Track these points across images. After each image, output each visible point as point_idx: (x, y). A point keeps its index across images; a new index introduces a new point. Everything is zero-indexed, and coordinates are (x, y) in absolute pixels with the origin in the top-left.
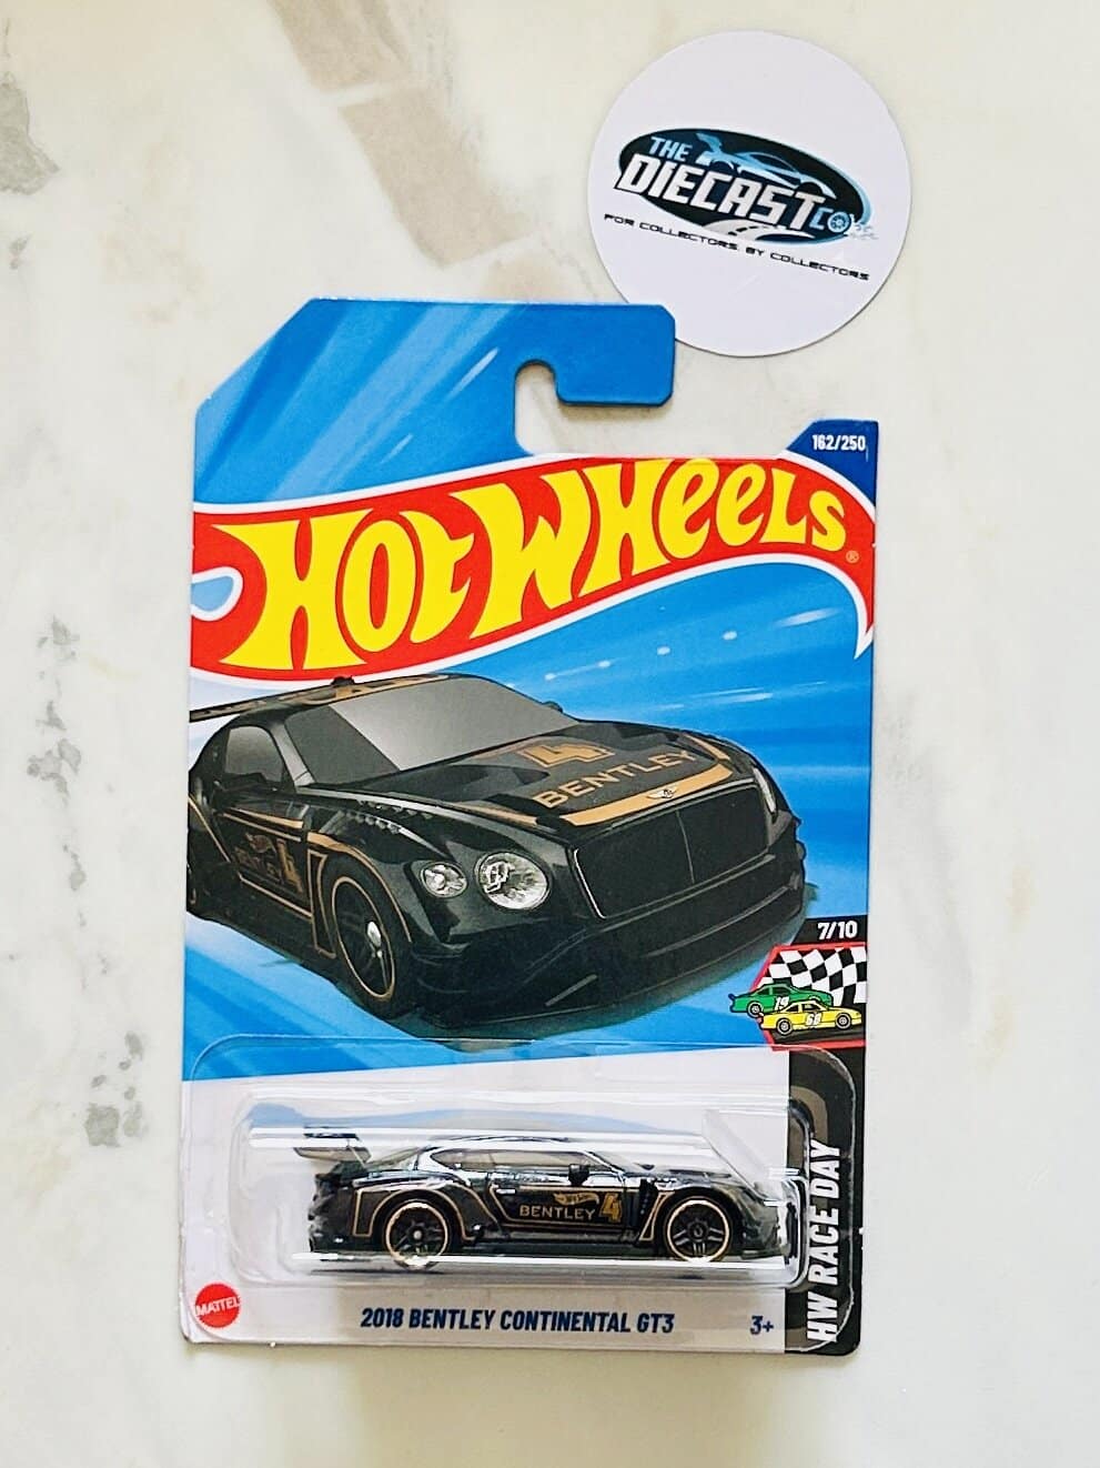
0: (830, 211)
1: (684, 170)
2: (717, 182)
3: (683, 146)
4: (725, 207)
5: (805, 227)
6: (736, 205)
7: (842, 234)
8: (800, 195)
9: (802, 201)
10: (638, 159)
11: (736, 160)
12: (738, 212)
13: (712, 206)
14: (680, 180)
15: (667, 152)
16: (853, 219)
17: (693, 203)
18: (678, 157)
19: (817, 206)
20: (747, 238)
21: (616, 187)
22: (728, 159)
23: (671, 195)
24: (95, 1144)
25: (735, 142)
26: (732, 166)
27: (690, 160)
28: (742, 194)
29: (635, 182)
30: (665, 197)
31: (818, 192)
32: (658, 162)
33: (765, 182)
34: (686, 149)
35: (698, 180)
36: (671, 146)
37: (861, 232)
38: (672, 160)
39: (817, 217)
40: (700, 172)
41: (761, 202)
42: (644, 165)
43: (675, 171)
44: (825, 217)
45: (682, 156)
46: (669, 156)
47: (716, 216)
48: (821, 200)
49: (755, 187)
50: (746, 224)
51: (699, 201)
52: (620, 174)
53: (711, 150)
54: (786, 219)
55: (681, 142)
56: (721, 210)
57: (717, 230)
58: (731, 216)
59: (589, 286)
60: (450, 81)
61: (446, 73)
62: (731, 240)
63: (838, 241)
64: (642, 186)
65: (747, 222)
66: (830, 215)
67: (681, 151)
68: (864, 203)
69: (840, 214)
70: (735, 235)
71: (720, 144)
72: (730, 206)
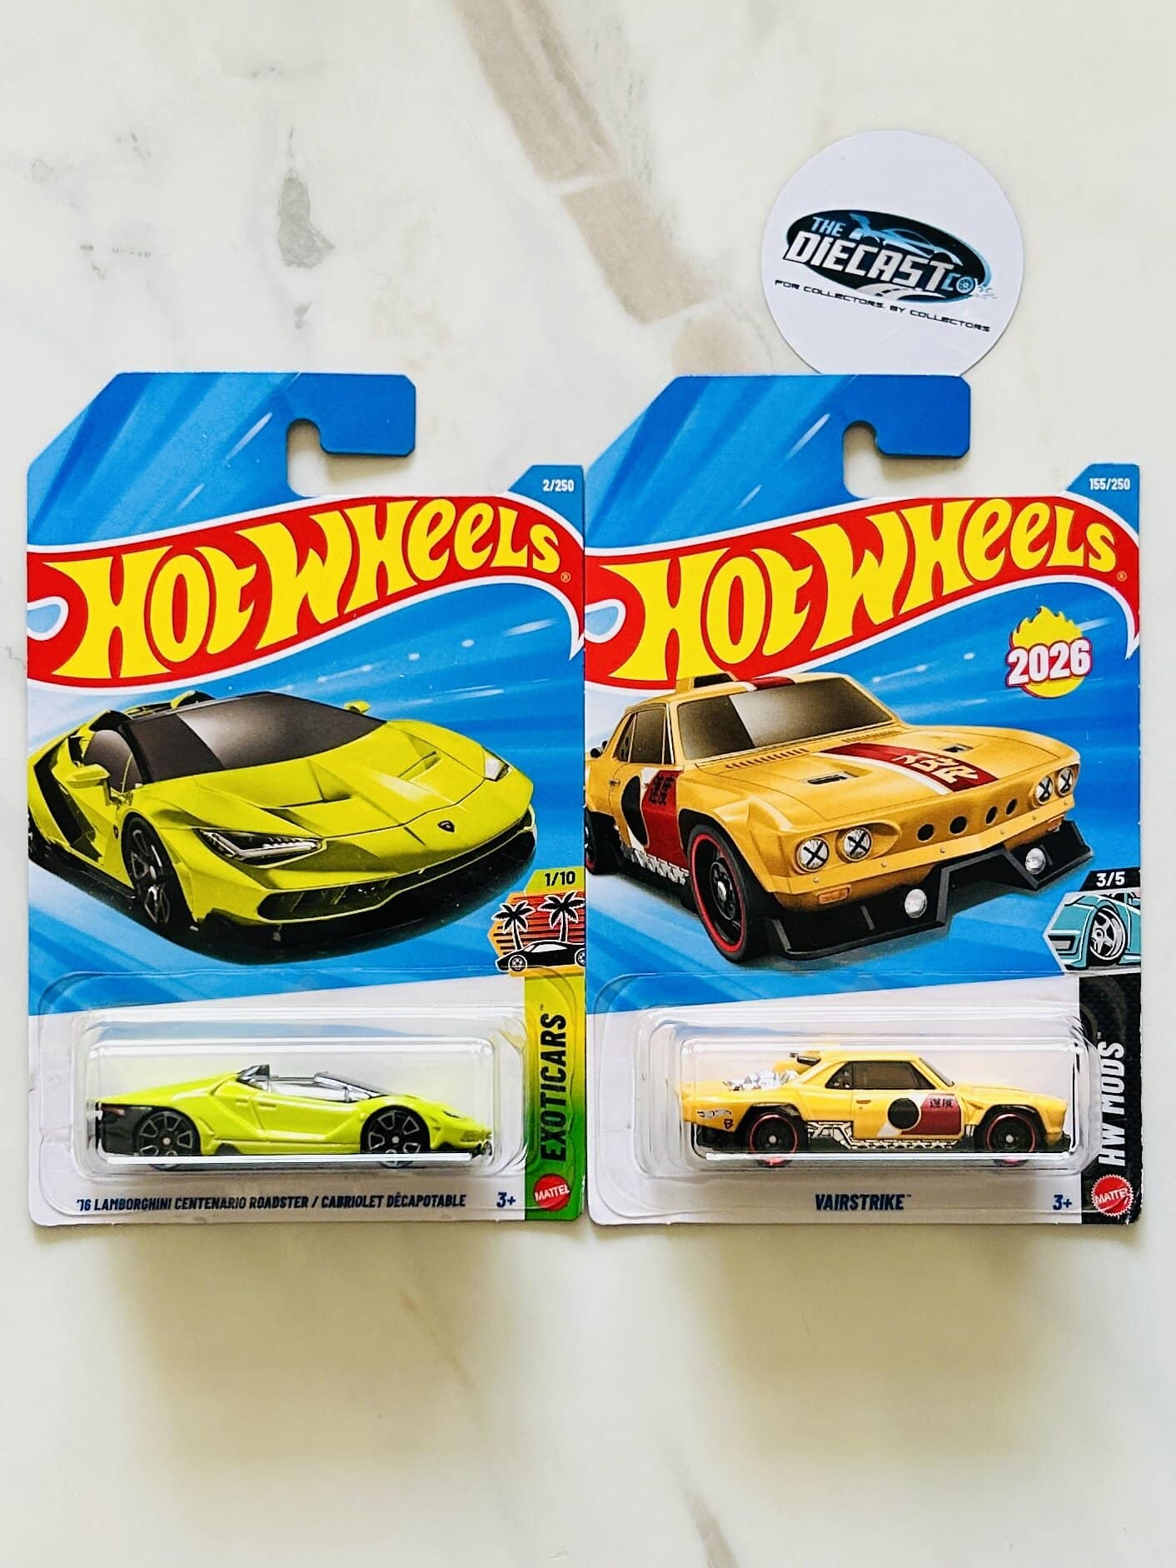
0: (959, 276)
1: (840, 243)
2: (867, 253)
3: (838, 225)
4: (873, 274)
5: (938, 289)
6: (882, 272)
7: (967, 295)
8: (933, 263)
9: (935, 268)
10: (802, 235)
11: (883, 236)
12: (883, 278)
13: (862, 273)
14: (836, 252)
15: (826, 229)
16: (977, 283)
17: (846, 271)
18: (834, 233)
19: (947, 272)
20: (890, 298)
21: (784, 258)
22: (876, 235)
23: (829, 264)
25: (881, 221)
26: (878, 240)
27: (845, 235)
28: (887, 263)
29: (800, 254)
30: (824, 266)
31: (949, 261)
32: (818, 238)
33: (905, 253)
34: (841, 227)
35: (850, 252)
36: (829, 224)
37: (984, 293)
38: (830, 235)
39: (948, 281)
40: (852, 245)
41: (901, 270)
42: (807, 240)
43: (832, 244)
44: (954, 281)
45: (838, 232)
46: (828, 232)
47: (866, 281)
48: (951, 267)
49: (897, 257)
50: (890, 287)
51: (852, 268)
52: (787, 246)
53: (861, 227)
54: (922, 283)
55: (837, 221)
56: (869, 276)
57: (866, 292)
58: (878, 280)
59: (762, 337)
60: (650, 173)
61: (646, 167)
62: (877, 300)
63: (965, 300)
64: (806, 256)
65: (890, 285)
66: (957, 279)
67: (836, 228)
68: (986, 271)
69: (966, 278)
70: (881, 295)
71: (868, 222)
72: (878, 271)
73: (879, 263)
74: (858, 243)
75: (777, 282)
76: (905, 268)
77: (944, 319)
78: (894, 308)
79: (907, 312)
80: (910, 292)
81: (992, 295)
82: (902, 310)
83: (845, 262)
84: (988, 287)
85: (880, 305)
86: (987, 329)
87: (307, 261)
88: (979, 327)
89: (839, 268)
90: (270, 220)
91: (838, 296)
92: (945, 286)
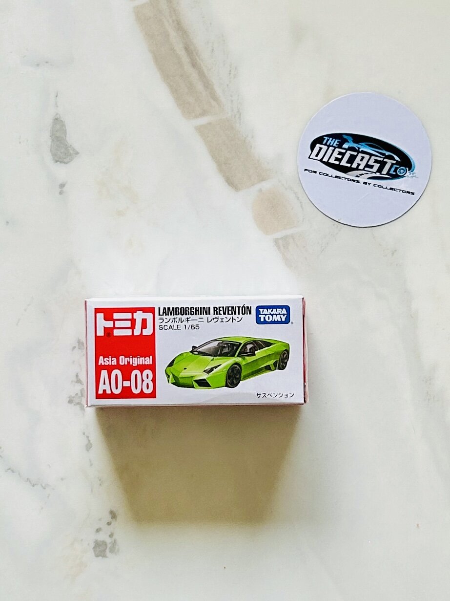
0: (398, 166)
1: (337, 150)
2: (351, 155)
3: (337, 141)
4: (354, 166)
5: (388, 174)
6: (359, 165)
7: (403, 176)
8: (385, 160)
9: (386, 163)
10: (318, 146)
11: (360, 146)
12: (361, 167)
13: (349, 165)
14: (336, 155)
15: (330, 143)
16: (408, 170)
17: (341, 164)
18: (335, 145)
19: (393, 164)
20: (364, 178)
21: (309, 158)
22: (355, 146)
23: (332, 161)
24: (97, 556)
25: (358, 139)
26: (357, 149)
27: (340, 146)
28: (361, 160)
29: (317, 156)
30: (329, 162)
31: (393, 159)
32: (326, 147)
33: (371, 155)
34: (338, 142)
35: (343, 154)
36: (332, 141)
37: (411, 175)
38: (332, 146)
39: (393, 169)
40: (344, 151)
41: (369, 163)
42: (321, 149)
43: (334, 151)
44: (396, 169)
45: (336, 144)
46: (331, 144)
47: (350, 169)
48: (394, 162)
49: (367, 157)
50: (363, 172)
51: (344, 163)
52: (310, 152)
53: (348, 142)
54: (380, 170)
55: (336, 139)
56: (353, 166)
57: (351, 175)
58: (357, 169)
59: (298, 198)
60: (240, 115)
61: (238, 112)
62: (357, 179)
63: (401, 179)
64: (320, 157)
65: (363, 171)
66: (398, 168)
67: (336, 142)
68: (412, 163)
69: (402, 168)
70: (359, 177)
71: (352, 139)
72: (357, 165)
73: (358, 160)
74: (347, 150)
75: (305, 170)
76: (371, 163)
77: (391, 189)
78: (365, 183)
79: (372, 185)
80: (374, 175)
81: (415, 176)
82: (369, 184)
83: (340, 160)
84: (414, 172)
85: (358, 182)
86: (413, 194)
87: (66, 160)
88: (408, 192)
89: (337, 163)
90: (46, 139)
91: (337, 177)
92: (392, 172)
